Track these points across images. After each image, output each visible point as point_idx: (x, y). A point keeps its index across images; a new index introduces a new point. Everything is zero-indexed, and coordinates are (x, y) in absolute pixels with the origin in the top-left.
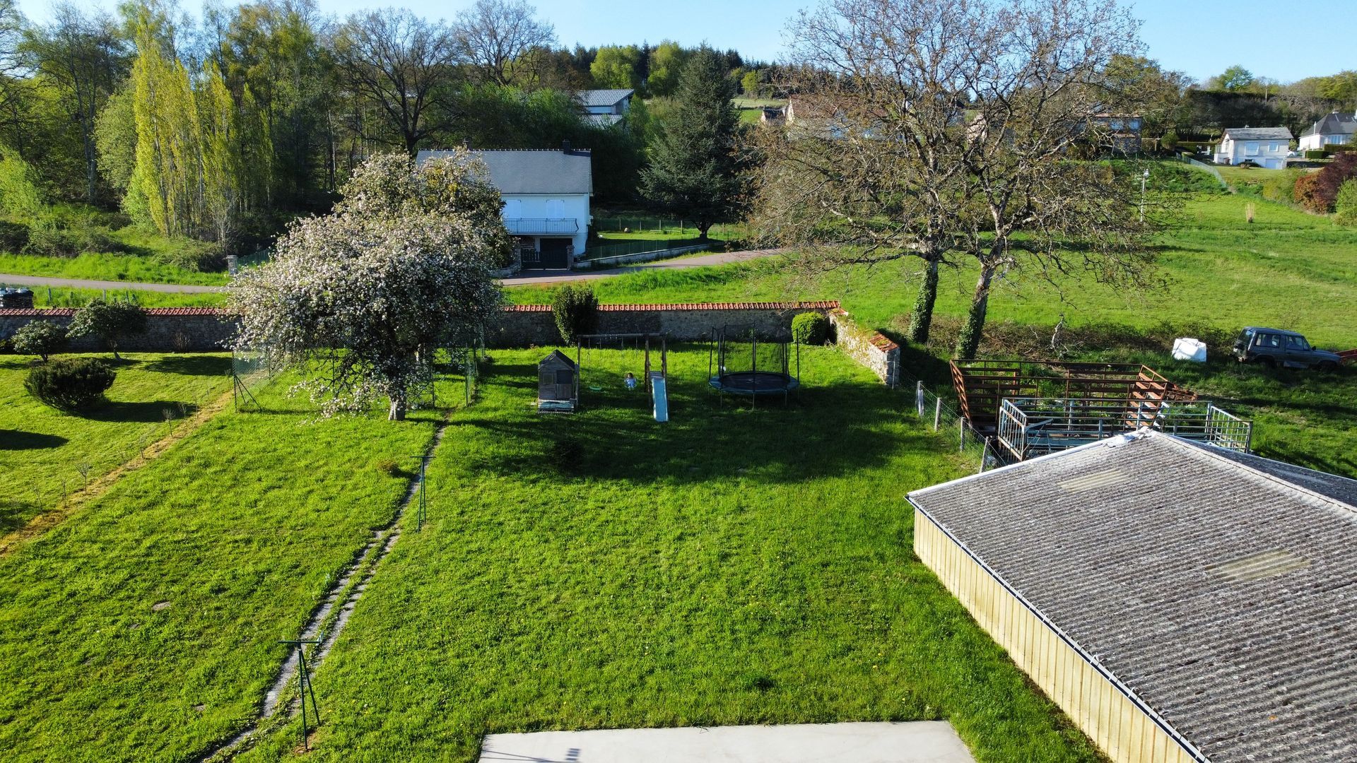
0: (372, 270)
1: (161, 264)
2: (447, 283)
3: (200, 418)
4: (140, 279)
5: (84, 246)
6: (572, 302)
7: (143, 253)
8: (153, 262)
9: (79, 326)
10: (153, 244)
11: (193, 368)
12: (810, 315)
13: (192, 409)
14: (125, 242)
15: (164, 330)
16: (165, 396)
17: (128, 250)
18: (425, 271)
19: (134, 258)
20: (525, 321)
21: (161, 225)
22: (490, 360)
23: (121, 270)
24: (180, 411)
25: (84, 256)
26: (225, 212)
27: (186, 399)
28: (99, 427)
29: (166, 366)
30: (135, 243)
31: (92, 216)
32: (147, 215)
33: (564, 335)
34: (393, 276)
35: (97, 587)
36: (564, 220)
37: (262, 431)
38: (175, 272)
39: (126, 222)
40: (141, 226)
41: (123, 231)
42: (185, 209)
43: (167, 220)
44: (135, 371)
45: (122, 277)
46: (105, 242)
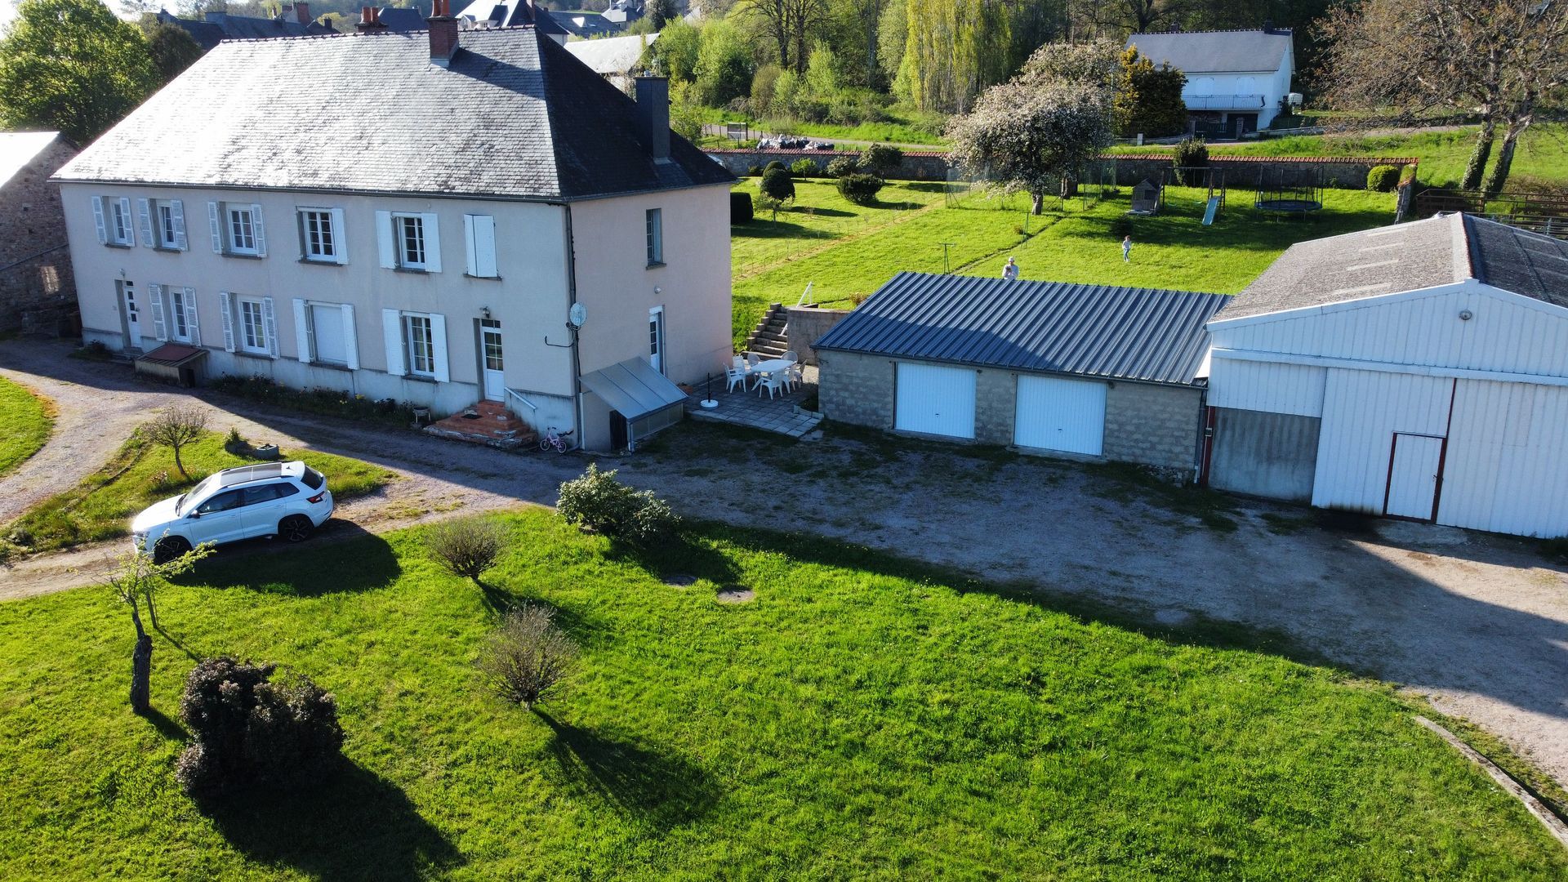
0: (1024, 116)
1: (915, 130)
2: (1070, 125)
3: (925, 210)
4: (899, 141)
5: (865, 117)
6: (1187, 151)
7: (903, 123)
8: (909, 129)
9: (863, 161)
10: (911, 118)
11: (926, 189)
12: (1383, 168)
13: (920, 206)
14: (892, 115)
15: (911, 166)
16: (909, 200)
17: (893, 121)
18: (1056, 117)
19: (897, 126)
20: (1153, 167)
21: (918, 102)
22: (1118, 191)
23: (887, 135)
24: (914, 206)
25: (864, 124)
26: (964, 91)
27: (919, 202)
28: (871, 211)
29: (911, 187)
30: (899, 116)
31: (871, 95)
32: (910, 94)
33: (1179, 178)
34: (1035, 119)
35: (872, 256)
36: (1252, 96)
37: (957, 216)
38: (923, 136)
39: (893, 101)
40: (904, 104)
41: (891, 107)
42: (936, 91)
43: (923, 98)
44: (893, 188)
45: (888, 139)
46: (878, 114)
